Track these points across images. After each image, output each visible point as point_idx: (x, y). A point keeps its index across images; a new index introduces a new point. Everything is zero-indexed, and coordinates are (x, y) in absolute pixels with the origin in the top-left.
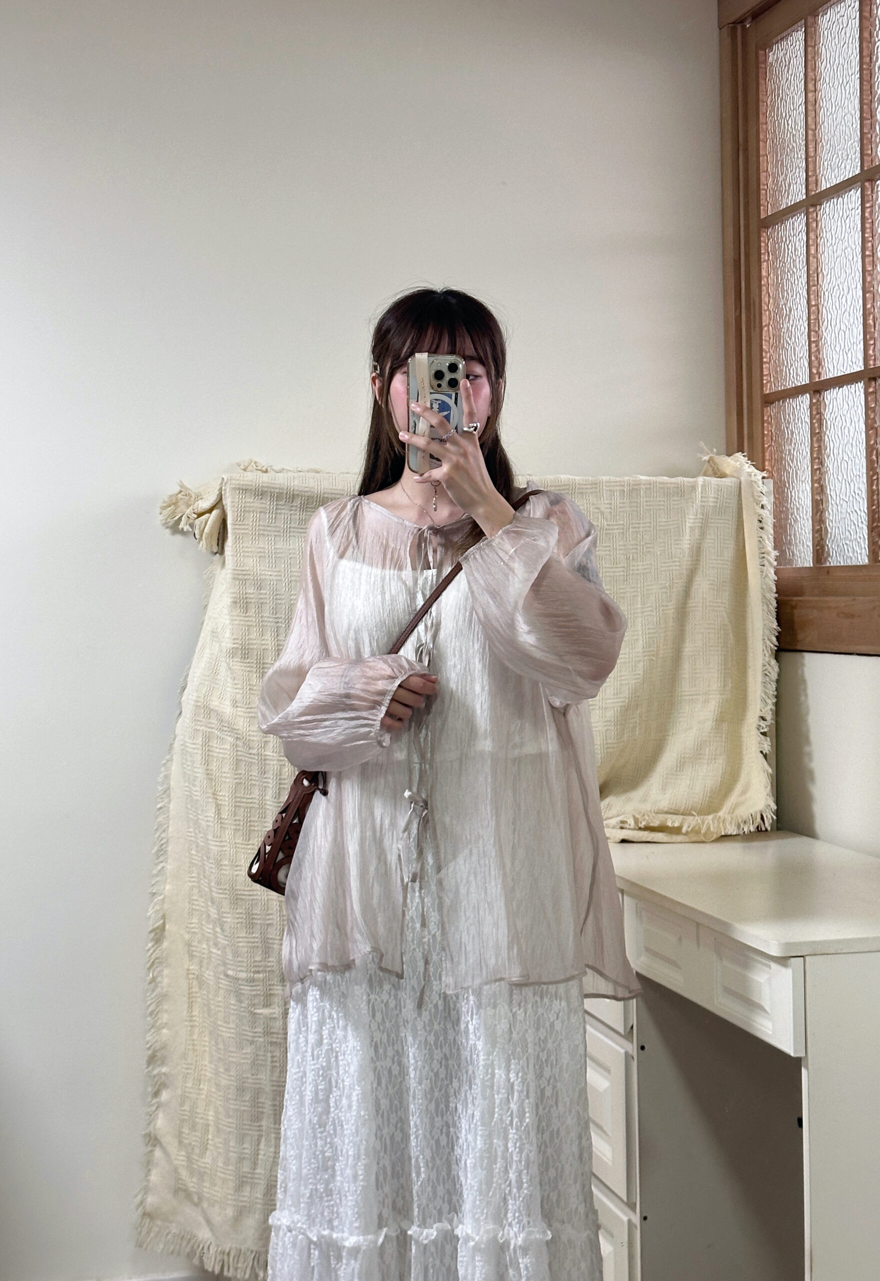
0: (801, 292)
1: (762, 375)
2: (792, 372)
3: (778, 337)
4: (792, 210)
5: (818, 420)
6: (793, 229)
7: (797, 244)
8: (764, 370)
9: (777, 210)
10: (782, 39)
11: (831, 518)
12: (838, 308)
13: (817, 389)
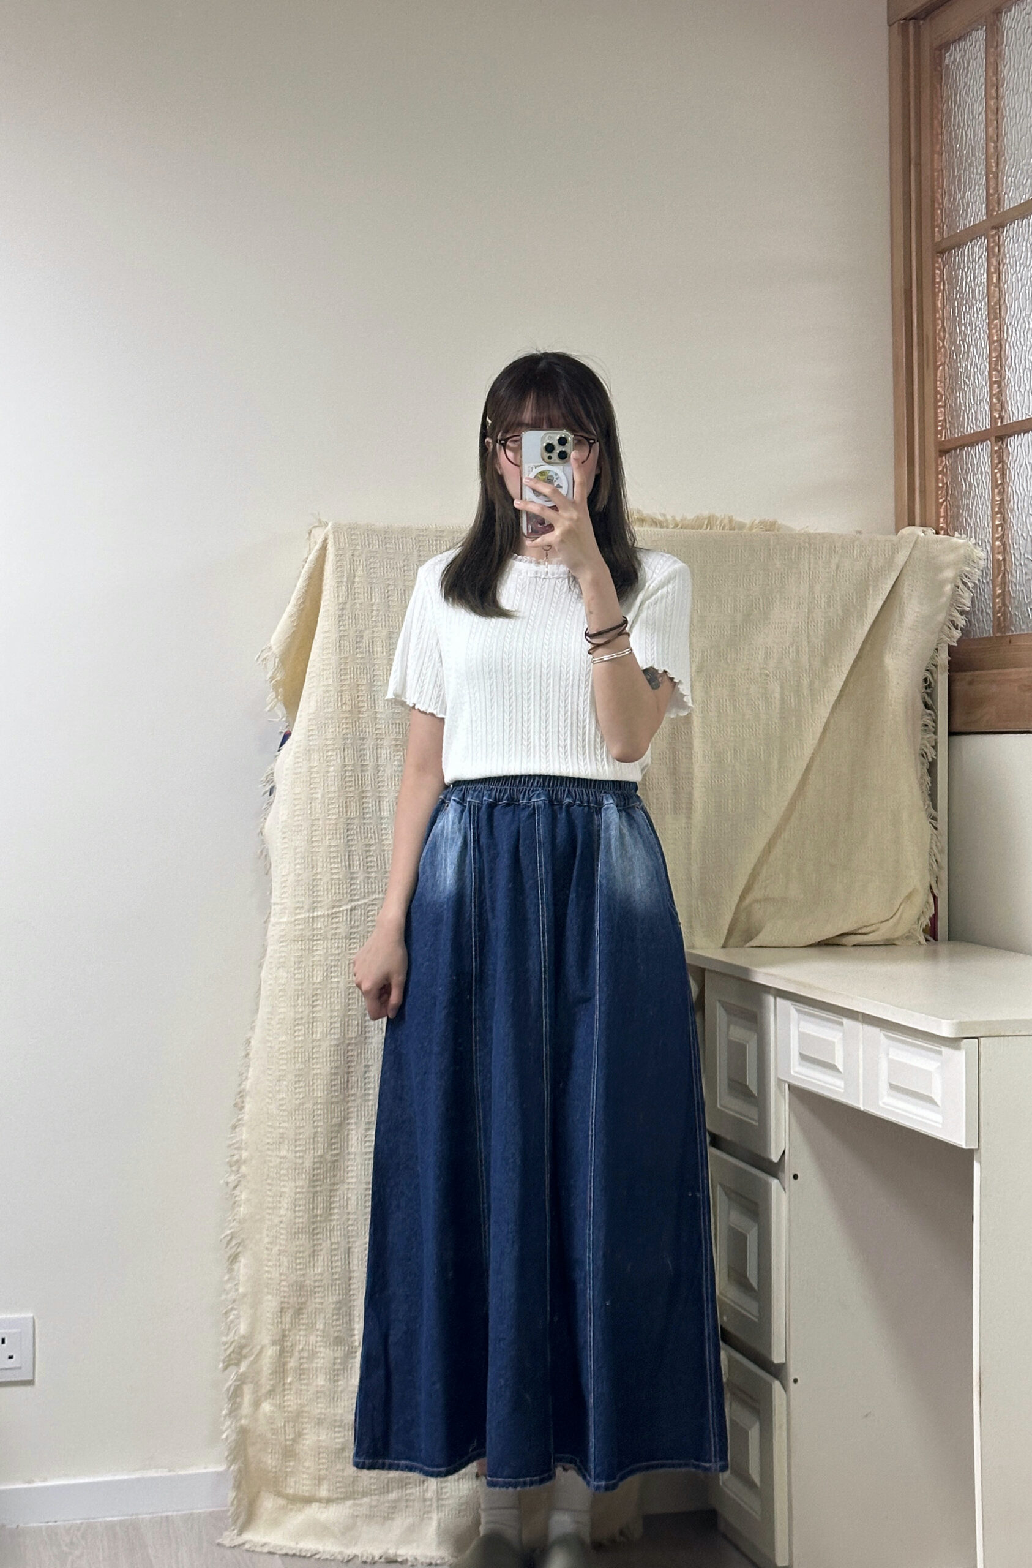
0: (980, 326)
1: (936, 421)
2: (970, 417)
3: (954, 376)
4: (972, 234)
5: (999, 469)
6: (972, 255)
7: (977, 271)
8: (940, 415)
9: (952, 233)
10: (960, 39)
11: (1014, 580)
12: (1023, 343)
13: (1000, 434)
